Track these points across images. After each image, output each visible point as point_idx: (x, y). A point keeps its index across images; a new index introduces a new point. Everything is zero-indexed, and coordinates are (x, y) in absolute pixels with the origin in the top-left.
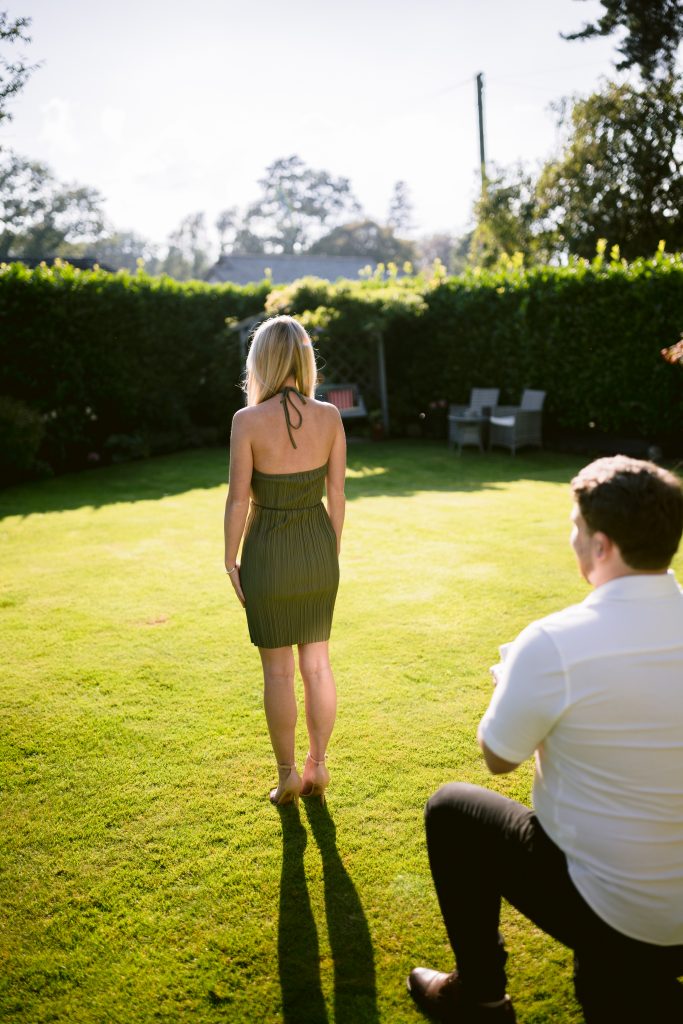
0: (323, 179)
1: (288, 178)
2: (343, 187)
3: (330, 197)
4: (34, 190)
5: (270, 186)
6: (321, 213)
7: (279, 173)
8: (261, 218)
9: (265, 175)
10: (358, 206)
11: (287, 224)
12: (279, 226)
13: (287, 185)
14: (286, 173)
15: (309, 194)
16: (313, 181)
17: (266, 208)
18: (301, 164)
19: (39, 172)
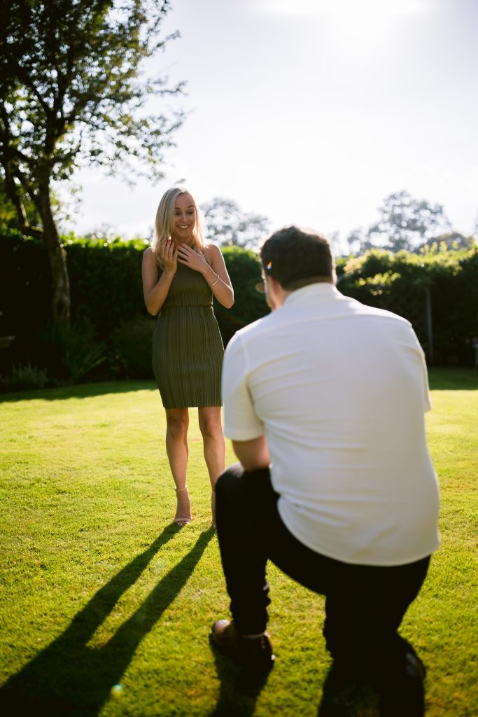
0: (424, 206)
1: (399, 206)
2: (439, 211)
3: (429, 218)
4: (226, 218)
5: (385, 212)
6: (422, 230)
7: (393, 202)
8: (378, 233)
9: (382, 204)
10: (449, 224)
11: (397, 237)
12: (391, 240)
13: (398, 211)
14: (398, 202)
15: (413, 216)
16: (416, 208)
17: (382, 227)
18: (408, 196)
19: (229, 206)
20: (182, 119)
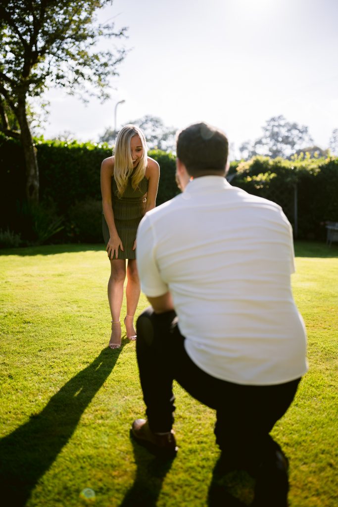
0: (295, 127)
1: (276, 126)
2: (304, 131)
3: (297, 136)
4: (154, 130)
5: (267, 130)
6: (293, 144)
7: (272, 123)
8: (261, 145)
9: (265, 125)
10: (311, 140)
11: (275, 148)
12: (270, 150)
13: (276, 130)
14: (276, 124)
15: (286, 134)
16: (289, 128)
17: (264, 141)
18: (284, 119)
19: (156, 122)
20: (124, 56)
